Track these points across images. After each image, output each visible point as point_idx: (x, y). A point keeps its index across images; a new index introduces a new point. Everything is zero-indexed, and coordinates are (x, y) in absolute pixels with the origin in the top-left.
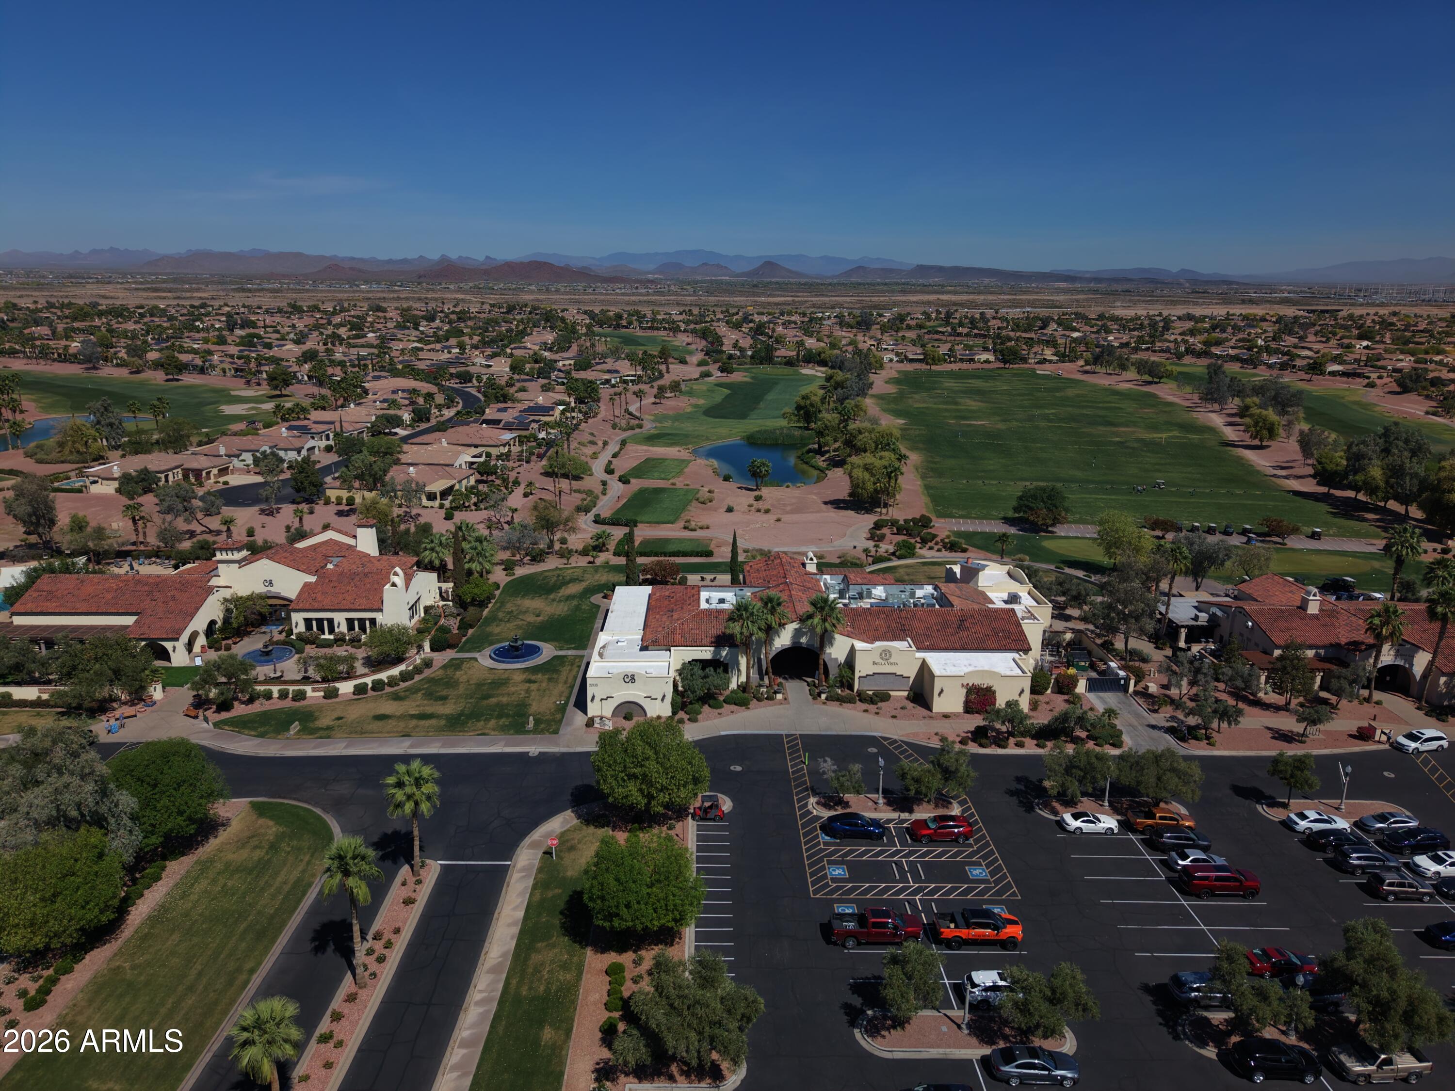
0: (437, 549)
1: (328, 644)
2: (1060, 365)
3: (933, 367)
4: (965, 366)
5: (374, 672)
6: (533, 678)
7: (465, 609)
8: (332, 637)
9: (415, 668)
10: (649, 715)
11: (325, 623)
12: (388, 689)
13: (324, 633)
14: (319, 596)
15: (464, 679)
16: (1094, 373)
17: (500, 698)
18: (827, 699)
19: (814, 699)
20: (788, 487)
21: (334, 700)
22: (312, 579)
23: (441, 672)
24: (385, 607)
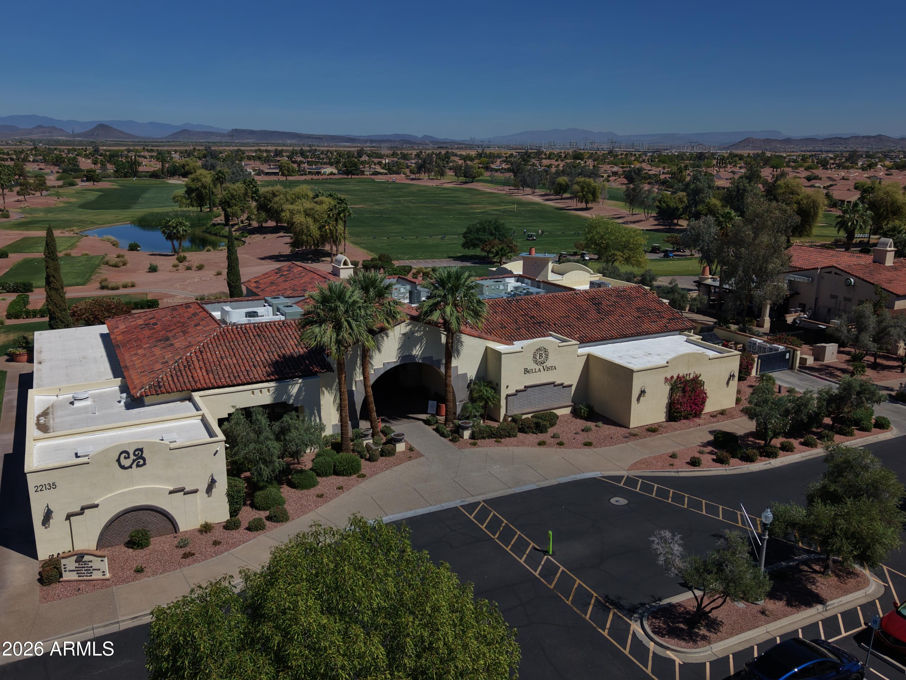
2: (389, 176)
3: (290, 178)
4: (315, 177)
10: (183, 527)
16: (419, 179)
18: (472, 437)
19: (453, 440)
20: (209, 251)
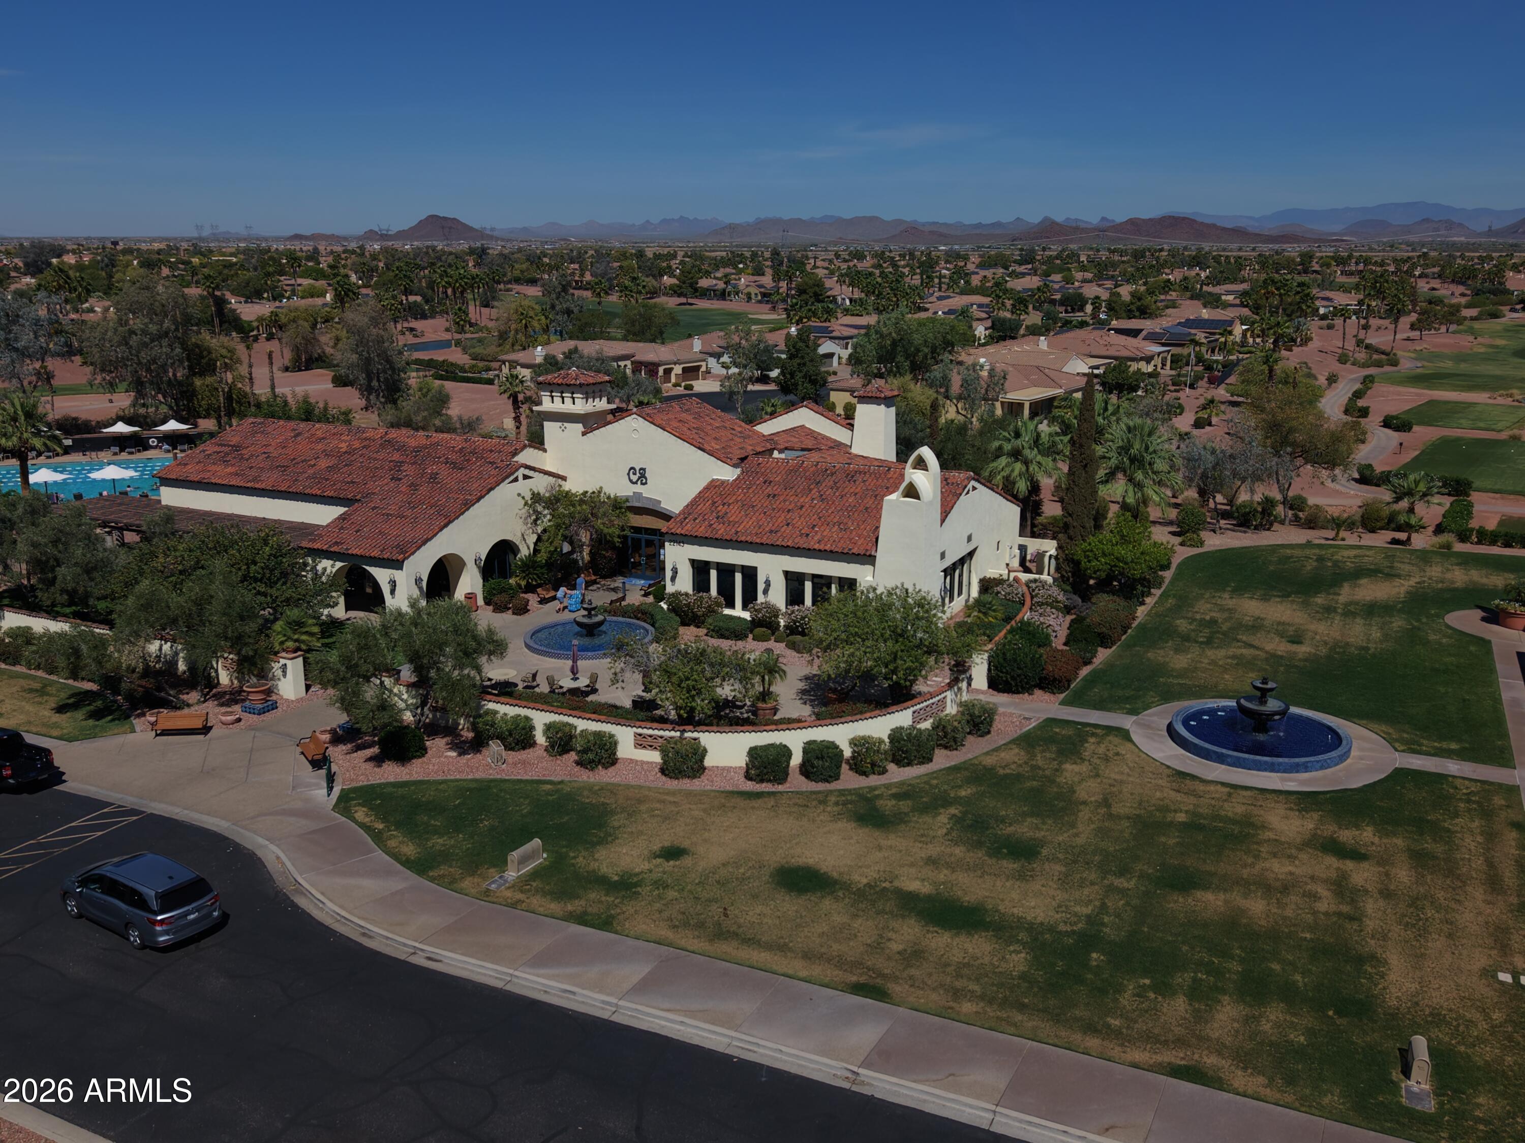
0: (1028, 453)
1: (736, 631)
5: (820, 719)
6: (1346, 836)
7: (1085, 598)
8: (746, 615)
9: (939, 726)
11: (738, 577)
12: (849, 780)
13: (731, 604)
14: (734, 513)
15: (1090, 790)
17: (1237, 899)
21: (685, 784)
22: (728, 473)
23: (1014, 756)
24: (881, 555)
